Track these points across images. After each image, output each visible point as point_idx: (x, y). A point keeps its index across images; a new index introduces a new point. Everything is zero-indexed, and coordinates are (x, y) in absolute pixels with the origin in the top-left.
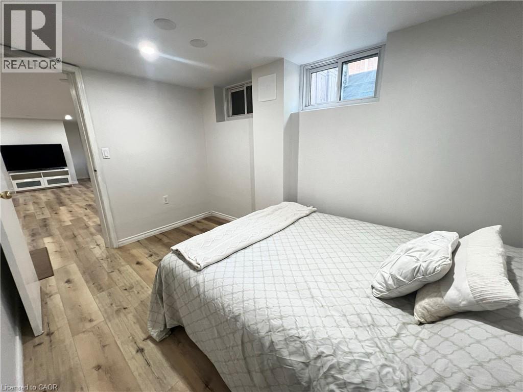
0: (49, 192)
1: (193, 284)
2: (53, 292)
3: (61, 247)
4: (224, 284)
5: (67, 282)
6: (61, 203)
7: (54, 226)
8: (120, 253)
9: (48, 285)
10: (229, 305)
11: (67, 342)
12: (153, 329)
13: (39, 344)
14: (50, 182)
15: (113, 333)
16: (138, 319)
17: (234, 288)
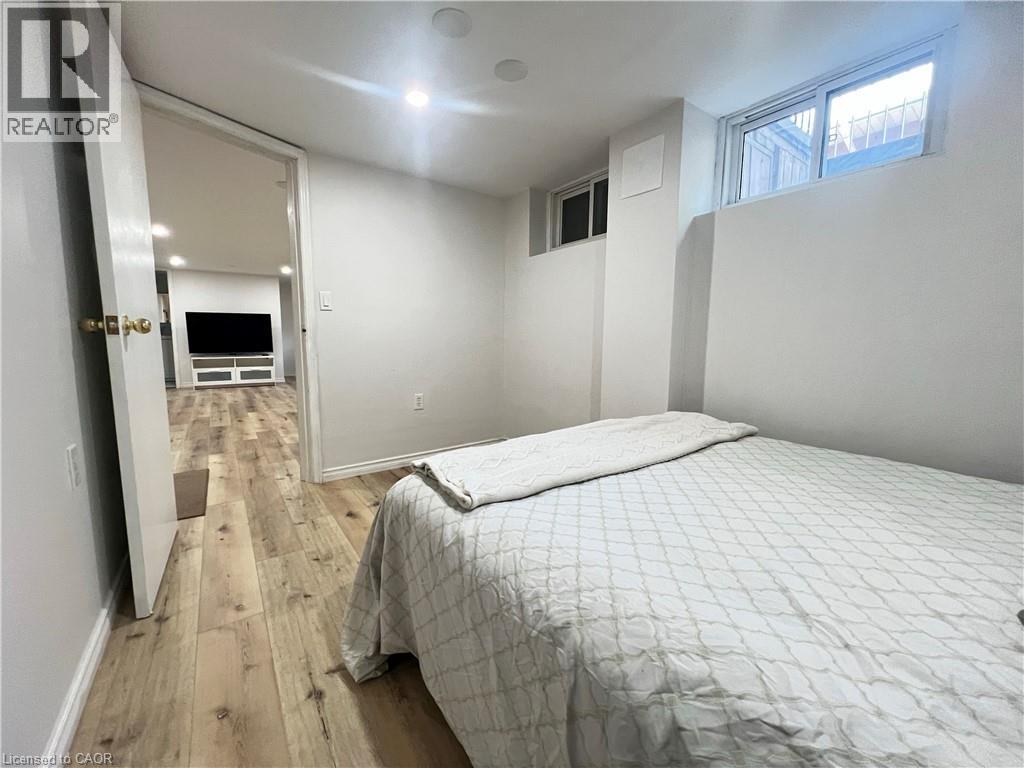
0: (239, 392)
1: (449, 536)
2: (194, 543)
3: (230, 471)
4: (526, 544)
5: (220, 530)
6: (252, 407)
7: (231, 440)
8: (323, 493)
9: (190, 530)
10: (537, 596)
11: (186, 642)
12: (349, 650)
13: (137, 636)
14: (244, 375)
15: (272, 642)
16: (326, 625)
17: (552, 555)
